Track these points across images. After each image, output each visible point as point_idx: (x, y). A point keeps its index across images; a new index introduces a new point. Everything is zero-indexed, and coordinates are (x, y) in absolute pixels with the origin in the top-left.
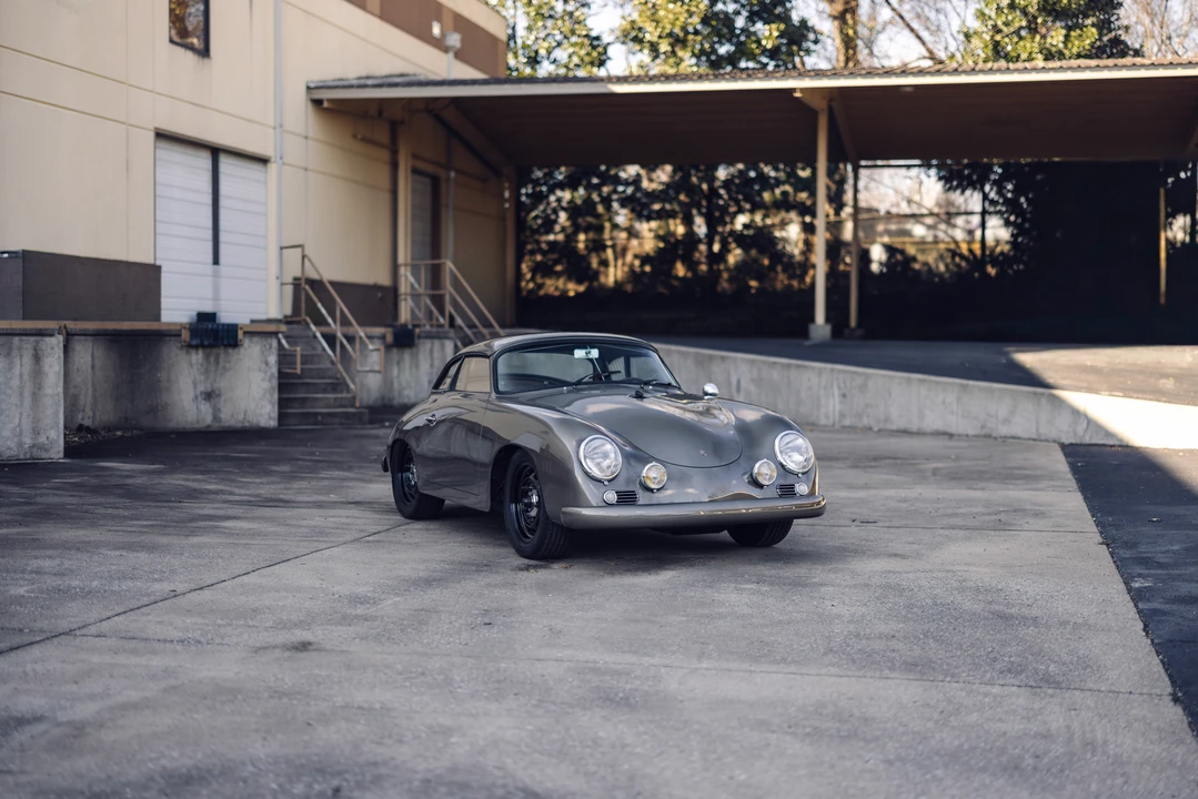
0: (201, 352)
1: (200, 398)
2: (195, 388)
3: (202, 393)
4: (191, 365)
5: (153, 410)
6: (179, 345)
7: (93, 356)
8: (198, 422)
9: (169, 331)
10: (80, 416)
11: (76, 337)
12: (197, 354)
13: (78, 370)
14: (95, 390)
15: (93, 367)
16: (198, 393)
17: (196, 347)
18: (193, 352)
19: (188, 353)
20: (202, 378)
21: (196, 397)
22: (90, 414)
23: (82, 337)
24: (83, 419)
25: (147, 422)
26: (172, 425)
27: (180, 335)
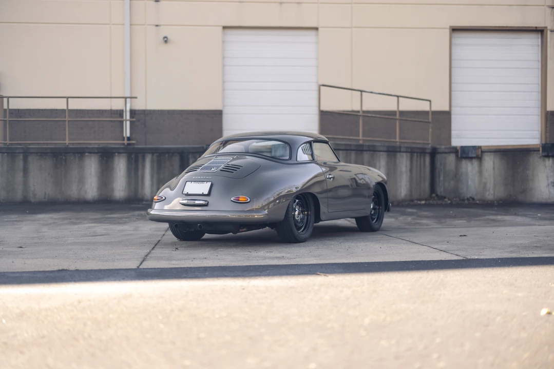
0: (551, 159)
1: (550, 186)
2: (548, 180)
3: (551, 182)
4: (546, 167)
5: (524, 191)
6: (539, 156)
7: (494, 162)
8: (549, 198)
9: (534, 148)
10: (487, 193)
11: (486, 153)
12: (549, 161)
13: (486, 170)
14: (495, 180)
15: (494, 168)
16: (550, 183)
17: (548, 156)
18: (547, 160)
19: (544, 160)
20: (552, 174)
21: (548, 185)
22: (492, 192)
23: (489, 153)
24: (489, 195)
25: (521, 198)
26: (535, 200)
27: (539, 151)
